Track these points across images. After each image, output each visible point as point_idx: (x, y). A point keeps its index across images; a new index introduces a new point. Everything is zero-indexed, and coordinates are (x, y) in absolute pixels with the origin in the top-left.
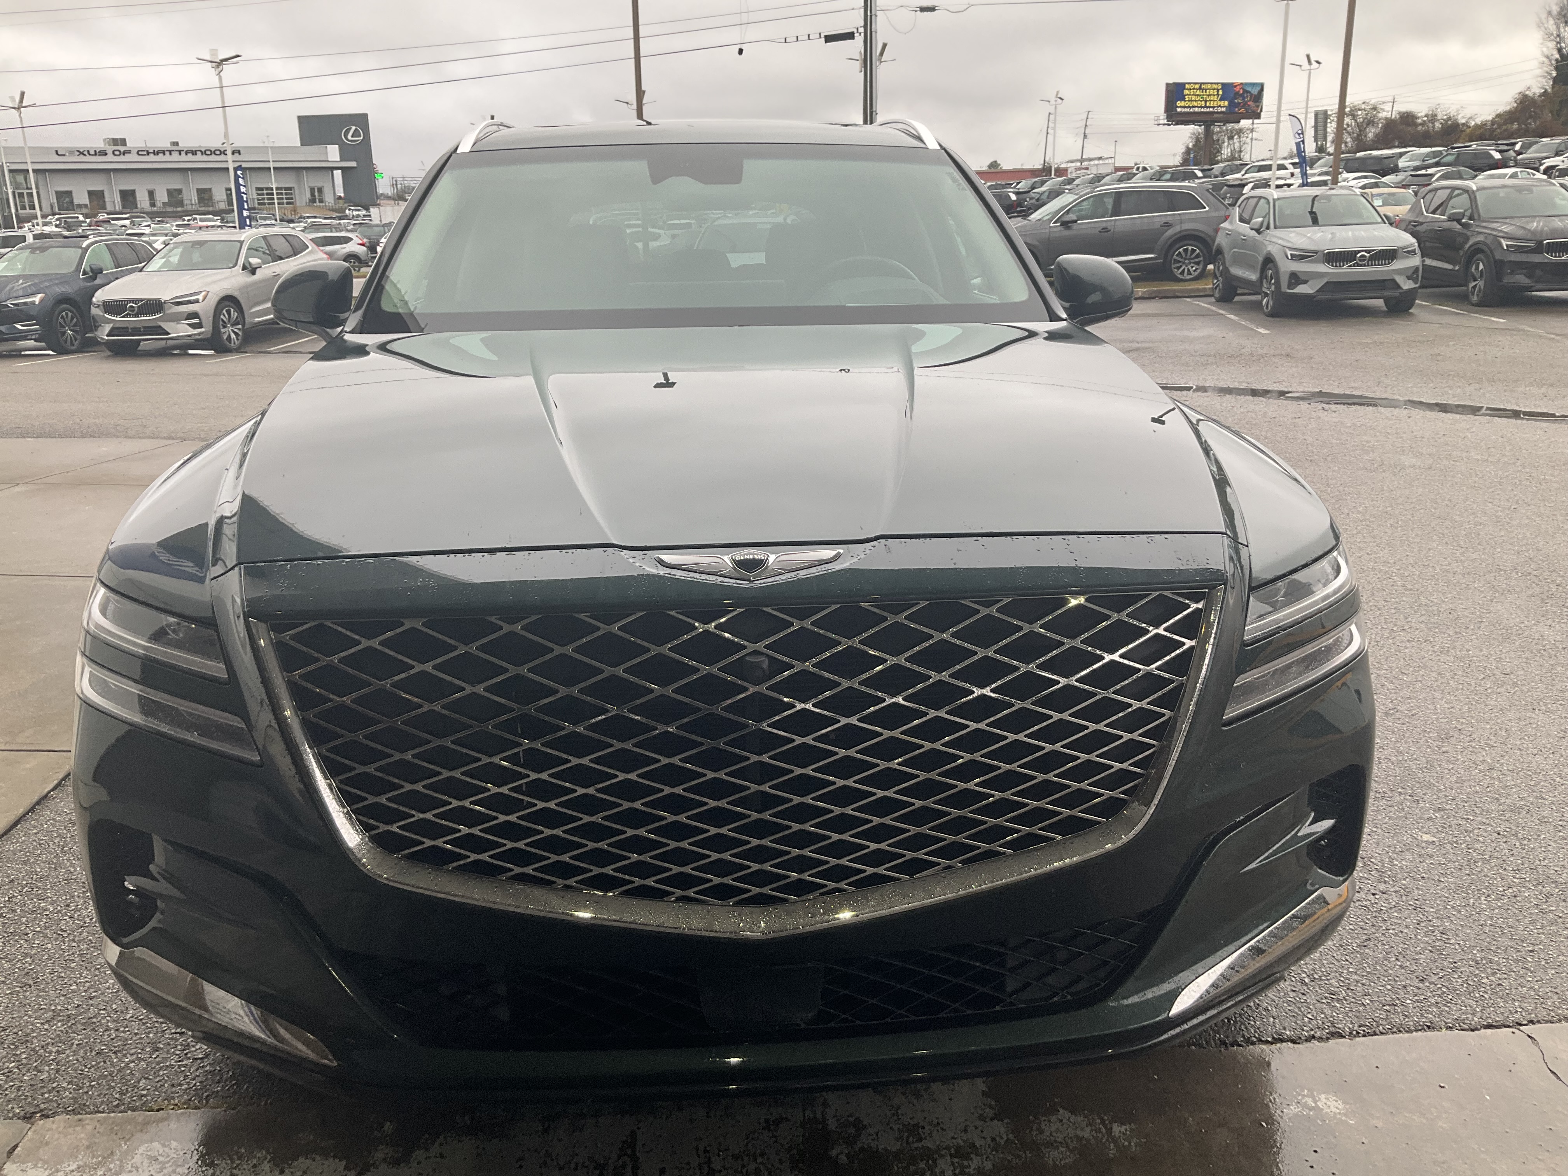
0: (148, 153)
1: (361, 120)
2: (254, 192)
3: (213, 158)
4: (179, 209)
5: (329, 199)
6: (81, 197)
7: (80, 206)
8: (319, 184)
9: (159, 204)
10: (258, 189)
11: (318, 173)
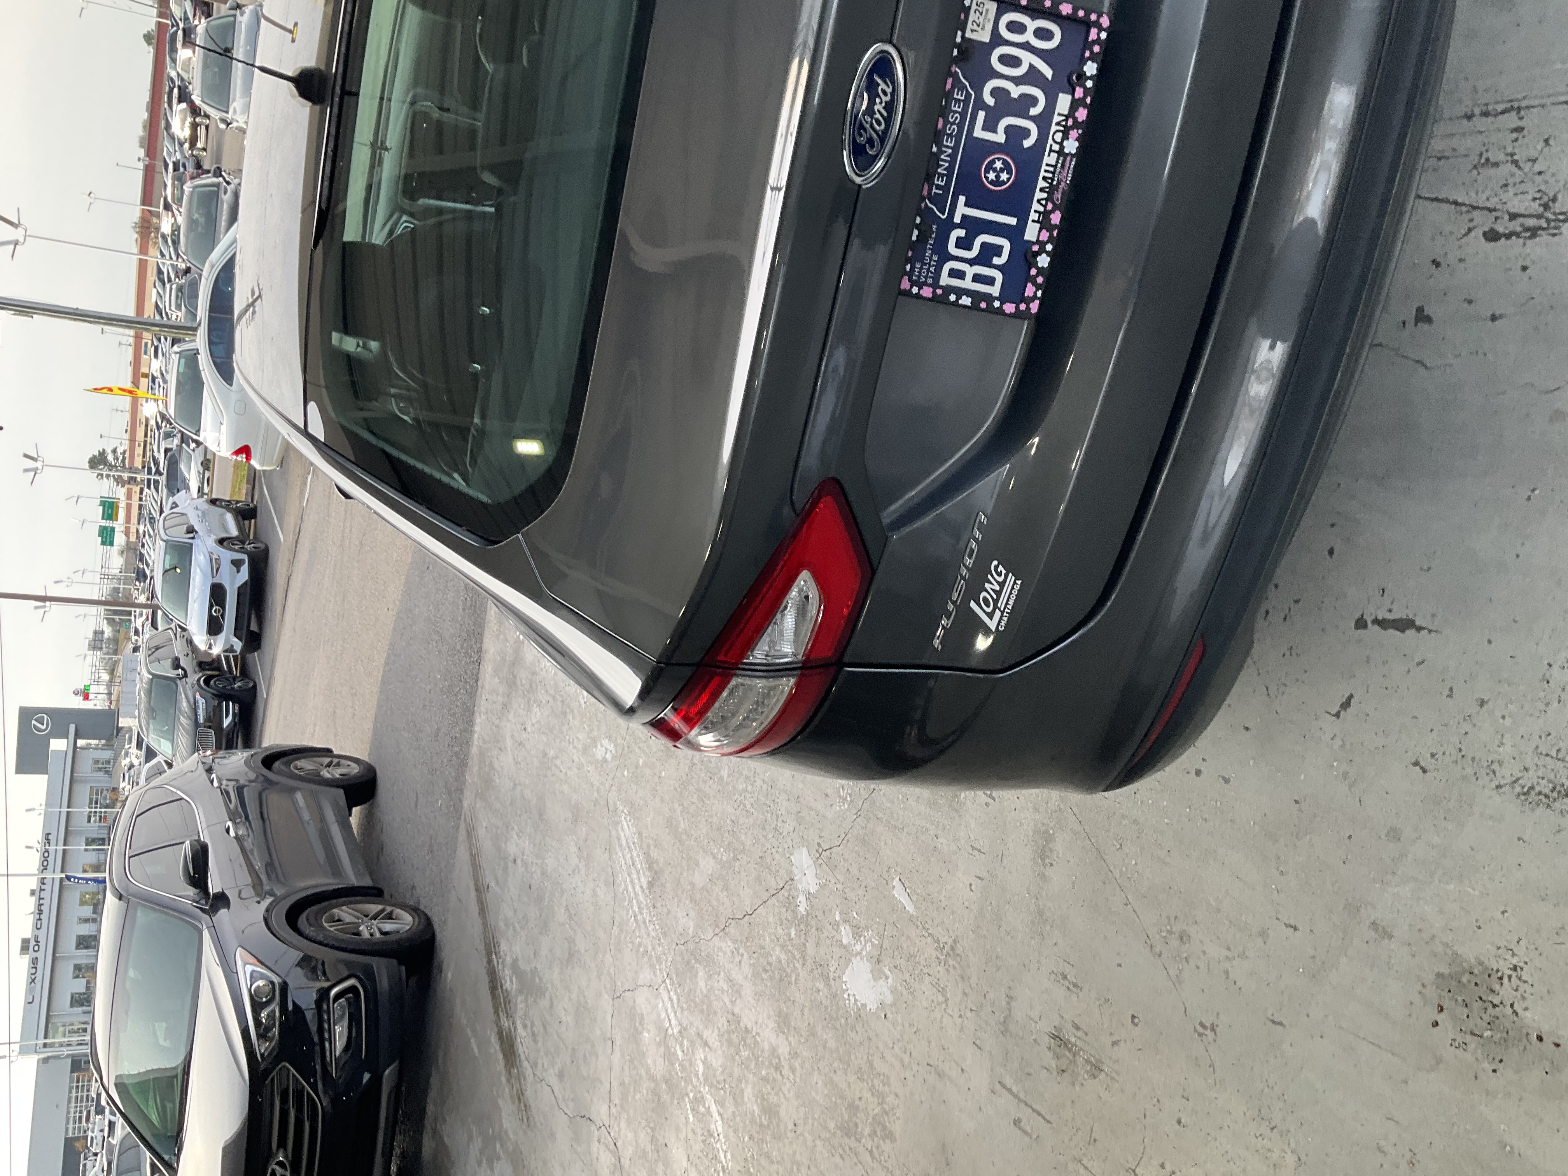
0: (40, 919)
1: (26, 715)
2: (92, 824)
3: (51, 859)
5: (107, 754)
6: (79, 986)
7: (88, 988)
8: (90, 762)
9: (95, 916)
10: (89, 821)
11: (77, 762)
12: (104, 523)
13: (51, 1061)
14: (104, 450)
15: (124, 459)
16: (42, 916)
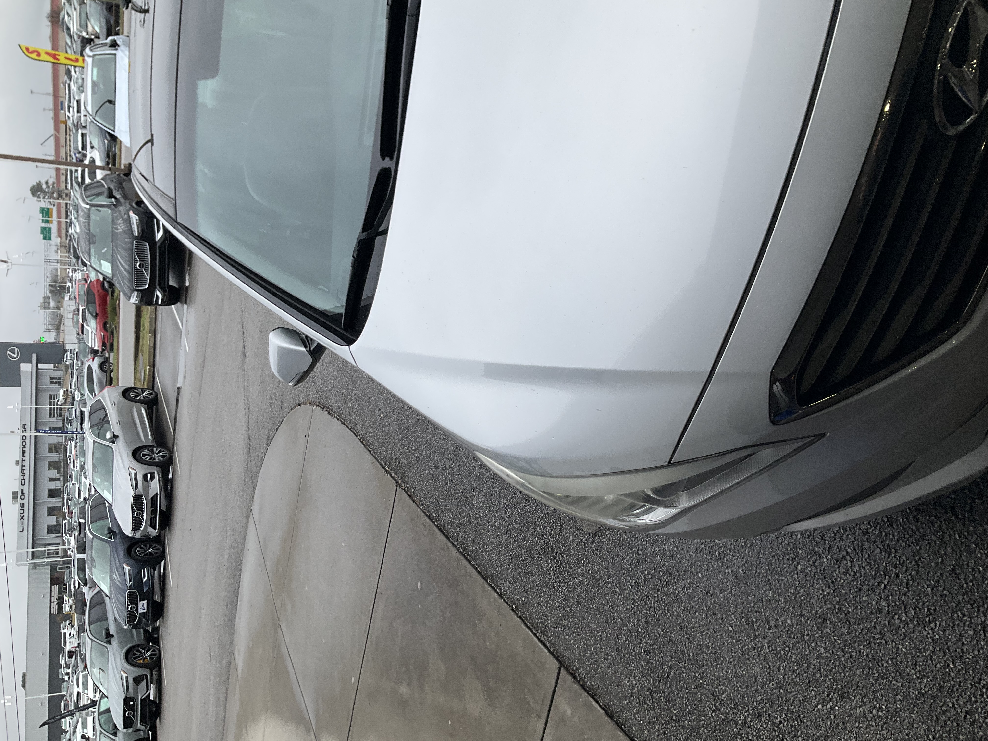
0: (23, 479)
2: (52, 418)
3: (28, 441)
4: (62, 465)
5: (58, 373)
6: (52, 521)
7: (57, 521)
8: (48, 378)
9: (58, 476)
10: (50, 416)
11: (40, 378)
12: (44, 225)
13: (38, 568)
14: (40, 182)
15: (53, 187)
16: (25, 477)
